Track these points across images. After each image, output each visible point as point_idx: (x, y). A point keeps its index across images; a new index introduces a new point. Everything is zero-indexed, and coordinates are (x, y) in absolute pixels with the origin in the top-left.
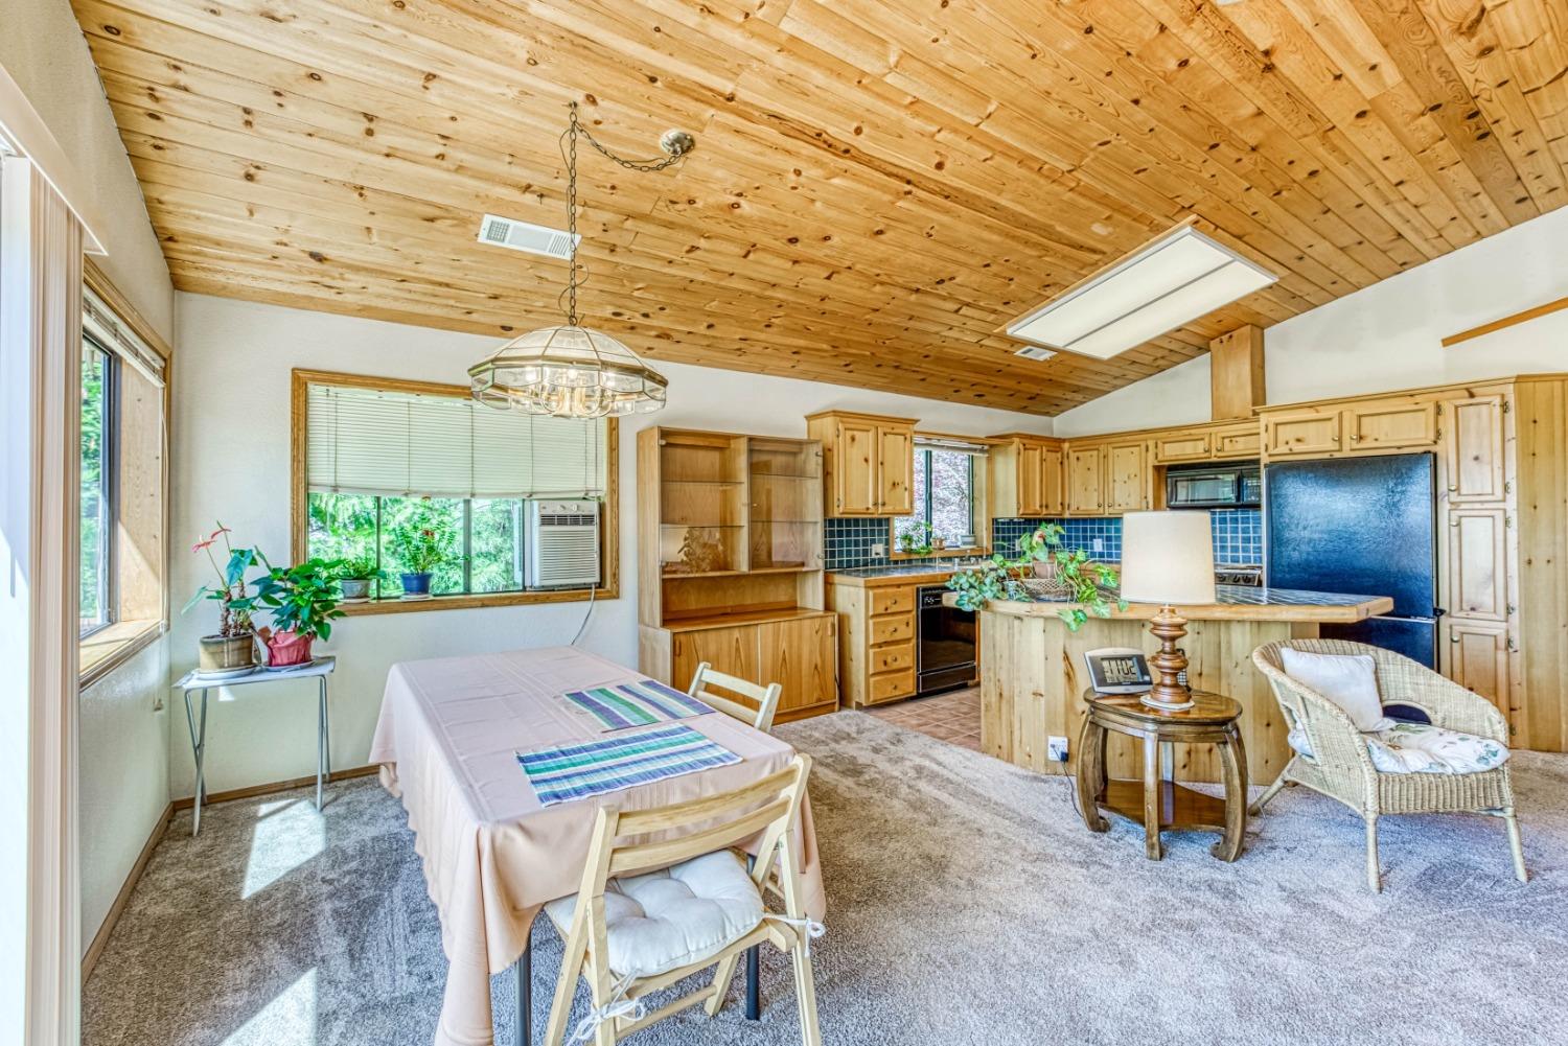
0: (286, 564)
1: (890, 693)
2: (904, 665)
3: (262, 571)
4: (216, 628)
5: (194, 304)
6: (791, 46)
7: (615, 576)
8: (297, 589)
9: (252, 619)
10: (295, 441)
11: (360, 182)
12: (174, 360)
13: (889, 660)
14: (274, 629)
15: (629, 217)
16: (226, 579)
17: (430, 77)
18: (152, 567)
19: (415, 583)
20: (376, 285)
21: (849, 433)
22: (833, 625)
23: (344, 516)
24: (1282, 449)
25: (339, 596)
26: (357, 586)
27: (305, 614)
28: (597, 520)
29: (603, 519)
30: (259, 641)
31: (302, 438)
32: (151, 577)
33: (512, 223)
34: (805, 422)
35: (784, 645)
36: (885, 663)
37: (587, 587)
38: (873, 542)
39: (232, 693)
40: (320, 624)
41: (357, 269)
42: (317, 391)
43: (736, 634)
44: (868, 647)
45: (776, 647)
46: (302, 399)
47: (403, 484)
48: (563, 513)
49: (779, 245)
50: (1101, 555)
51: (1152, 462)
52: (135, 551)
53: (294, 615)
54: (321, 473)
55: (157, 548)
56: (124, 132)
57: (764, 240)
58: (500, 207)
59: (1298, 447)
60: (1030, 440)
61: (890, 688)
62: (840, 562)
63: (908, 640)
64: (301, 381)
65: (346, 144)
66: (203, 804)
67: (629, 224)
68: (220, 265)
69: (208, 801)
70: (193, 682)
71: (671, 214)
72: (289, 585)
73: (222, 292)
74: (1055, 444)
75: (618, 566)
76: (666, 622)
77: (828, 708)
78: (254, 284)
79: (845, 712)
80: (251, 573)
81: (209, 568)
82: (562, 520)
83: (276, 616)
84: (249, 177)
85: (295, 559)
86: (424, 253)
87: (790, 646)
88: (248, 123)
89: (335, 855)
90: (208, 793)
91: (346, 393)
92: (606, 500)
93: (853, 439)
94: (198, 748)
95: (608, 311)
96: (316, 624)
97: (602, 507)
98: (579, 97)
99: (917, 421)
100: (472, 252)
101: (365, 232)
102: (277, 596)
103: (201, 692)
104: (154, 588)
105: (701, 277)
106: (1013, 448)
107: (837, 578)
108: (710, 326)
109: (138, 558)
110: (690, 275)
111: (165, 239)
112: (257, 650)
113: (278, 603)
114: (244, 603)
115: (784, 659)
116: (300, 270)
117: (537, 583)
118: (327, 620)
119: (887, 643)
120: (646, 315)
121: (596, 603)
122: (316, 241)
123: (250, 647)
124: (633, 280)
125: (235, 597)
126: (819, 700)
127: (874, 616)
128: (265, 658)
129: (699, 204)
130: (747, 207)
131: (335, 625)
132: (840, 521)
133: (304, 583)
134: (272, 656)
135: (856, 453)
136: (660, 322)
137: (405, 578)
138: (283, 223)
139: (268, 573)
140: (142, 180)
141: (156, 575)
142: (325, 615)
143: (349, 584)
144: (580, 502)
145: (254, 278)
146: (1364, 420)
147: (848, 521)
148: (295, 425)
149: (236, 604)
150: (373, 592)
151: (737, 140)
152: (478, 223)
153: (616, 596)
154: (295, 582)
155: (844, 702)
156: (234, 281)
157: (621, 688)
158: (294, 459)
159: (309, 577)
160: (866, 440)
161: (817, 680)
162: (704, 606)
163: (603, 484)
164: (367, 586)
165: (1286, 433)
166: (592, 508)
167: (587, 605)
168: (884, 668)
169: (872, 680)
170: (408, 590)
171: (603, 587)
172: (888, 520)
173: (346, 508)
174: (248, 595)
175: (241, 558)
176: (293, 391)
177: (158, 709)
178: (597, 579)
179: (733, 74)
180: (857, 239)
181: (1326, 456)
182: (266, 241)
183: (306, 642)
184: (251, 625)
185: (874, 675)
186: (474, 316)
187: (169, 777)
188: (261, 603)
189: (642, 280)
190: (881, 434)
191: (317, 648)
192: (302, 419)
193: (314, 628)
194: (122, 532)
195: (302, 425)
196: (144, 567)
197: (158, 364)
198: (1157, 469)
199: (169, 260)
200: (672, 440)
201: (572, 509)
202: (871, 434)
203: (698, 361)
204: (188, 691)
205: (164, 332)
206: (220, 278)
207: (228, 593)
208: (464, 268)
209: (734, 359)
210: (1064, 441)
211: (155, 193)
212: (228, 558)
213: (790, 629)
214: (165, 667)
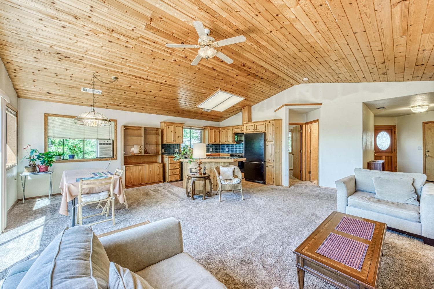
0: (43, 152)
1: (174, 179)
2: (177, 173)
3: (38, 154)
4: (28, 165)
5: (22, 101)
6: (129, 66)
7: (116, 155)
8: (45, 157)
9: (35, 163)
10: (45, 128)
11: (56, 82)
12: (18, 112)
13: (174, 172)
14: (40, 165)
15: (110, 88)
16: (30, 155)
17: (67, 69)
18: (14, 153)
19: (71, 157)
20: (62, 98)
21: (168, 126)
22: (162, 166)
23: (57, 142)
24: (247, 131)
25: (55, 159)
26: (59, 157)
27: (46, 162)
28: (112, 144)
29: (113, 143)
30: (37, 167)
31: (46, 127)
32: (14, 155)
33: (88, 89)
34: (160, 124)
35: (151, 169)
36: (173, 173)
37: (110, 157)
38: (176, 149)
39: (31, 177)
40: (50, 164)
41: (57, 95)
42: (49, 118)
43: (140, 167)
44: (169, 170)
45: (149, 170)
46: (46, 119)
47: (69, 137)
48: (104, 142)
49: (142, 92)
50: (227, 152)
51: (233, 133)
52: (10, 149)
53: (44, 162)
54: (51, 134)
55: (15, 149)
56: (9, 75)
57: (138, 92)
58: (84, 86)
59: (249, 131)
60: (211, 128)
61: (174, 178)
62: (168, 153)
63: (178, 168)
64: (46, 116)
65: (53, 77)
66: (25, 200)
67: (110, 89)
68: (28, 94)
69: (26, 199)
70: (23, 174)
71: (118, 88)
72: (43, 156)
73: (29, 98)
74: (218, 128)
75: (116, 153)
76: (125, 165)
77: (161, 182)
78: (35, 97)
79: (165, 183)
80: (35, 154)
81: (26, 153)
82: (104, 144)
83: (41, 162)
84: (34, 81)
85: (45, 152)
86: (71, 93)
87: (152, 169)
88: (34, 74)
89: (51, 205)
90: (26, 198)
91: (56, 118)
92: (114, 140)
93: (169, 127)
94: (24, 188)
95: (112, 103)
96: (49, 164)
97: (113, 141)
98: (95, 72)
99: (184, 124)
100: (81, 93)
101: (58, 90)
102: (41, 158)
103: (24, 177)
104: (15, 157)
105: (129, 97)
106: (208, 129)
107: (165, 156)
108: (134, 105)
109: (11, 151)
110: (126, 97)
111: (16, 90)
112: (37, 169)
113: (41, 160)
114: (34, 160)
115: (151, 172)
116: (45, 95)
117: (98, 157)
118: (51, 163)
119: (173, 169)
120: (120, 103)
121: (112, 161)
122: (48, 91)
123: (35, 168)
124: (115, 97)
125: (32, 158)
126: (159, 180)
127: (170, 163)
128: (38, 170)
129: (123, 86)
130: (132, 87)
131: (53, 164)
132: (166, 144)
133: (46, 156)
134: (40, 170)
135: (169, 131)
136: (124, 104)
137: (69, 156)
138: (41, 88)
139: (39, 154)
140: (12, 81)
141: (15, 154)
142: (51, 162)
143: (57, 156)
144: (108, 140)
145: (35, 96)
146: (257, 126)
147: (168, 144)
148: (45, 125)
149: (32, 160)
150: (62, 157)
151: (126, 78)
152: (81, 88)
153: (116, 159)
154: (45, 156)
155: (164, 181)
156: (31, 97)
157: (102, 172)
158: (45, 132)
159: (47, 155)
160: (172, 128)
161: (158, 176)
162: (136, 162)
163: (113, 137)
164: (61, 157)
165: (248, 128)
166: (111, 142)
167: (110, 161)
168: (172, 174)
169: (170, 176)
170: (70, 158)
171: (113, 157)
172: (179, 144)
173: (57, 141)
174: (35, 158)
175: (33, 151)
176: (44, 118)
177: (16, 180)
178: (112, 156)
179: (121, 69)
180: (157, 92)
181: (252, 133)
182: (38, 90)
183: (47, 167)
184: (35, 164)
185: (170, 175)
186: (84, 103)
187: (17, 194)
188: (37, 160)
189: (117, 97)
190: (175, 127)
191: (49, 169)
192: (46, 123)
193: (48, 165)
194: (7, 146)
195: (46, 125)
196: (12, 153)
197: (15, 113)
198: (234, 134)
199: (17, 93)
200: (127, 128)
201: (106, 142)
202: (173, 126)
203: (135, 111)
204: (22, 176)
205: (16, 107)
206: (28, 96)
207: (30, 158)
208: (79, 95)
209: (142, 111)
210: (220, 128)
211: (14, 83)
212: (30, 151)
213: (152, 166)
214: (17, 172)
